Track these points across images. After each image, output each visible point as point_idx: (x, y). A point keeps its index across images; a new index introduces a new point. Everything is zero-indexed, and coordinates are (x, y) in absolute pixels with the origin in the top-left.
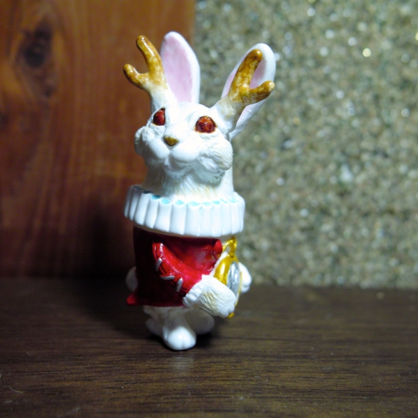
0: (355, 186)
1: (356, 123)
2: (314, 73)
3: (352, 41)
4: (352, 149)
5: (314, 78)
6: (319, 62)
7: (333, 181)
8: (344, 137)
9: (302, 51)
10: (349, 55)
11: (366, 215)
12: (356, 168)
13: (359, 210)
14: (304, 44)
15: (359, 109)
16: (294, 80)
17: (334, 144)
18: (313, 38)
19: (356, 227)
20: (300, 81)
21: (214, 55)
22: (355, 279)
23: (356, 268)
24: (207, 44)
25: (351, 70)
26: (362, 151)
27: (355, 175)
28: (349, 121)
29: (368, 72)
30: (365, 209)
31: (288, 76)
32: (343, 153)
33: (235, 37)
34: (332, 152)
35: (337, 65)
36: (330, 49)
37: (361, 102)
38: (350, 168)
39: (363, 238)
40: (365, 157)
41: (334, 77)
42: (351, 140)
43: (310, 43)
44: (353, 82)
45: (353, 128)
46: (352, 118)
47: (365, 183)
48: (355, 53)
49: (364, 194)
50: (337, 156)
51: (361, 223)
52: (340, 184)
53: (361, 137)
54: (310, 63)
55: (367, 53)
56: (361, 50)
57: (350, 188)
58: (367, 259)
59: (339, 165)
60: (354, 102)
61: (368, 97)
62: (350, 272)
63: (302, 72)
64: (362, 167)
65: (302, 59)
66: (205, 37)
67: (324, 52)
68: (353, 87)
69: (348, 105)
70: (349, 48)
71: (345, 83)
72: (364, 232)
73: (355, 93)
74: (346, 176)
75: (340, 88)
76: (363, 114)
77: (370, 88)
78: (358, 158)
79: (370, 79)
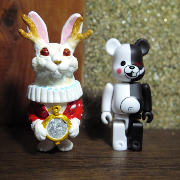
0: (160, 82)
1: (160, 53)
2: (141, 29)
3: (159, 15)
4: (159, 65)
5: (141, 32)
6: (144, 25)
7: (150, 80)
8: (155, 60)
9: (136, 19)
10: (158, 21)
11: (166, 95)
12: (161, 74)
13: (162, 93)
14: (137, 16)
15: (162, 46)
16: (132, 33)
17: (151, 63)
18: (141, 13)
19: (161, 101)
20: (135, 34)
21: (95, 21)
22: (160, 125)
23: (161, 120)
24: (91, 16)
25: (158, 28)
26: (164, 66)
27: (160, 77)
28: (158, 52)
29: (166, 29)
30: (165, 93)
31: (129, 31)
32: (155, 67)
33: (104, 13)
34: (150, 67)
35: (152, 26)
36: (149, 18)
37: (163, 43)
38: (158, 74)
39: (164, 106)
40: (165, 69)
41: (151, 31)
42: (159, 61)
43: (139, 16)
44: (159, 33)
45: (159, 55)
46: (159, 50)
47: (165, 80)
48: (160, 20)
49: (165, 86)
50: (152, 68)
51: (163, 99)
52: (154, 81)
53: (163, 60)
54: (140, 25)
55: (166, 20)
56: (163, 19)
57: (158, 83)
58: (166, 116)
59: (153, 73)
60: (159, 43)
61: (166, 41)
62: (158, 122)
63: (136, 29)
64: (164, 73)
65: (136, 23)
66: (90, 13)
67: (146, 20)
68: (159, 36)
69: (157, 44)
70: (157, 18)
71: (155, 35)
72: (165, 103)
73: (161, 39)
74: (156, 77)
75: (153, 37)
76: (164, 49)
77: (167, 37)
78: (162, 69)
79: (167, 32)
